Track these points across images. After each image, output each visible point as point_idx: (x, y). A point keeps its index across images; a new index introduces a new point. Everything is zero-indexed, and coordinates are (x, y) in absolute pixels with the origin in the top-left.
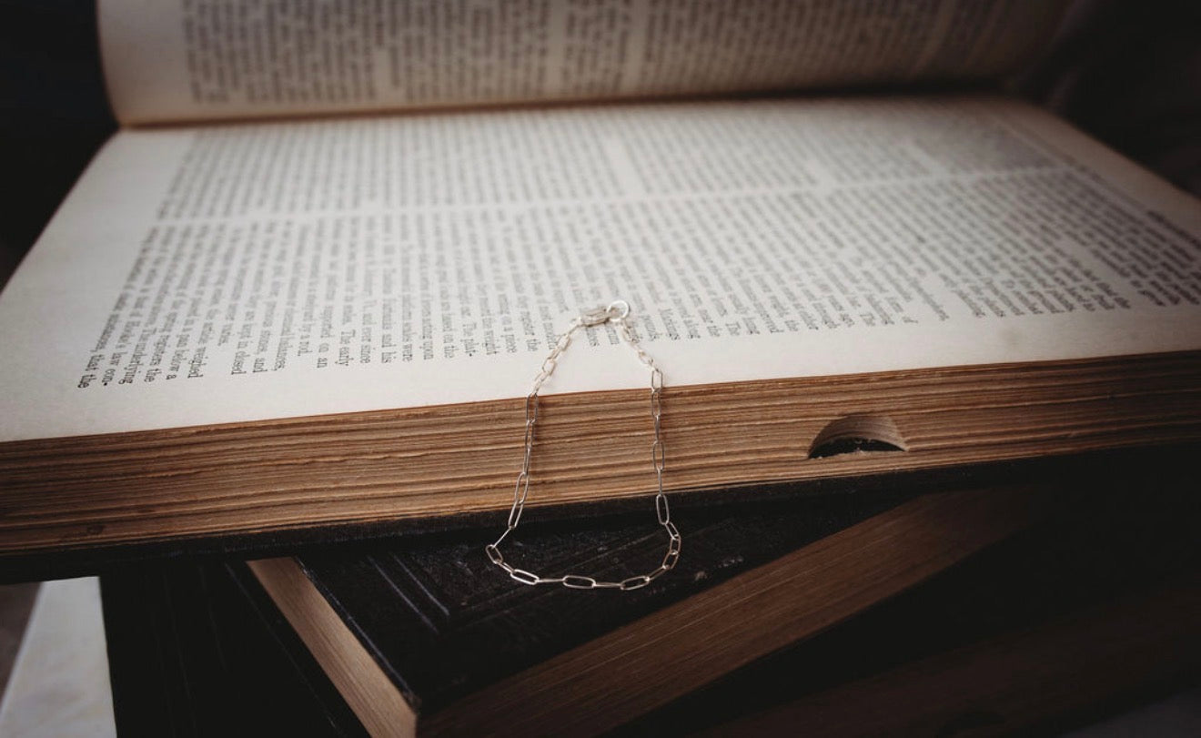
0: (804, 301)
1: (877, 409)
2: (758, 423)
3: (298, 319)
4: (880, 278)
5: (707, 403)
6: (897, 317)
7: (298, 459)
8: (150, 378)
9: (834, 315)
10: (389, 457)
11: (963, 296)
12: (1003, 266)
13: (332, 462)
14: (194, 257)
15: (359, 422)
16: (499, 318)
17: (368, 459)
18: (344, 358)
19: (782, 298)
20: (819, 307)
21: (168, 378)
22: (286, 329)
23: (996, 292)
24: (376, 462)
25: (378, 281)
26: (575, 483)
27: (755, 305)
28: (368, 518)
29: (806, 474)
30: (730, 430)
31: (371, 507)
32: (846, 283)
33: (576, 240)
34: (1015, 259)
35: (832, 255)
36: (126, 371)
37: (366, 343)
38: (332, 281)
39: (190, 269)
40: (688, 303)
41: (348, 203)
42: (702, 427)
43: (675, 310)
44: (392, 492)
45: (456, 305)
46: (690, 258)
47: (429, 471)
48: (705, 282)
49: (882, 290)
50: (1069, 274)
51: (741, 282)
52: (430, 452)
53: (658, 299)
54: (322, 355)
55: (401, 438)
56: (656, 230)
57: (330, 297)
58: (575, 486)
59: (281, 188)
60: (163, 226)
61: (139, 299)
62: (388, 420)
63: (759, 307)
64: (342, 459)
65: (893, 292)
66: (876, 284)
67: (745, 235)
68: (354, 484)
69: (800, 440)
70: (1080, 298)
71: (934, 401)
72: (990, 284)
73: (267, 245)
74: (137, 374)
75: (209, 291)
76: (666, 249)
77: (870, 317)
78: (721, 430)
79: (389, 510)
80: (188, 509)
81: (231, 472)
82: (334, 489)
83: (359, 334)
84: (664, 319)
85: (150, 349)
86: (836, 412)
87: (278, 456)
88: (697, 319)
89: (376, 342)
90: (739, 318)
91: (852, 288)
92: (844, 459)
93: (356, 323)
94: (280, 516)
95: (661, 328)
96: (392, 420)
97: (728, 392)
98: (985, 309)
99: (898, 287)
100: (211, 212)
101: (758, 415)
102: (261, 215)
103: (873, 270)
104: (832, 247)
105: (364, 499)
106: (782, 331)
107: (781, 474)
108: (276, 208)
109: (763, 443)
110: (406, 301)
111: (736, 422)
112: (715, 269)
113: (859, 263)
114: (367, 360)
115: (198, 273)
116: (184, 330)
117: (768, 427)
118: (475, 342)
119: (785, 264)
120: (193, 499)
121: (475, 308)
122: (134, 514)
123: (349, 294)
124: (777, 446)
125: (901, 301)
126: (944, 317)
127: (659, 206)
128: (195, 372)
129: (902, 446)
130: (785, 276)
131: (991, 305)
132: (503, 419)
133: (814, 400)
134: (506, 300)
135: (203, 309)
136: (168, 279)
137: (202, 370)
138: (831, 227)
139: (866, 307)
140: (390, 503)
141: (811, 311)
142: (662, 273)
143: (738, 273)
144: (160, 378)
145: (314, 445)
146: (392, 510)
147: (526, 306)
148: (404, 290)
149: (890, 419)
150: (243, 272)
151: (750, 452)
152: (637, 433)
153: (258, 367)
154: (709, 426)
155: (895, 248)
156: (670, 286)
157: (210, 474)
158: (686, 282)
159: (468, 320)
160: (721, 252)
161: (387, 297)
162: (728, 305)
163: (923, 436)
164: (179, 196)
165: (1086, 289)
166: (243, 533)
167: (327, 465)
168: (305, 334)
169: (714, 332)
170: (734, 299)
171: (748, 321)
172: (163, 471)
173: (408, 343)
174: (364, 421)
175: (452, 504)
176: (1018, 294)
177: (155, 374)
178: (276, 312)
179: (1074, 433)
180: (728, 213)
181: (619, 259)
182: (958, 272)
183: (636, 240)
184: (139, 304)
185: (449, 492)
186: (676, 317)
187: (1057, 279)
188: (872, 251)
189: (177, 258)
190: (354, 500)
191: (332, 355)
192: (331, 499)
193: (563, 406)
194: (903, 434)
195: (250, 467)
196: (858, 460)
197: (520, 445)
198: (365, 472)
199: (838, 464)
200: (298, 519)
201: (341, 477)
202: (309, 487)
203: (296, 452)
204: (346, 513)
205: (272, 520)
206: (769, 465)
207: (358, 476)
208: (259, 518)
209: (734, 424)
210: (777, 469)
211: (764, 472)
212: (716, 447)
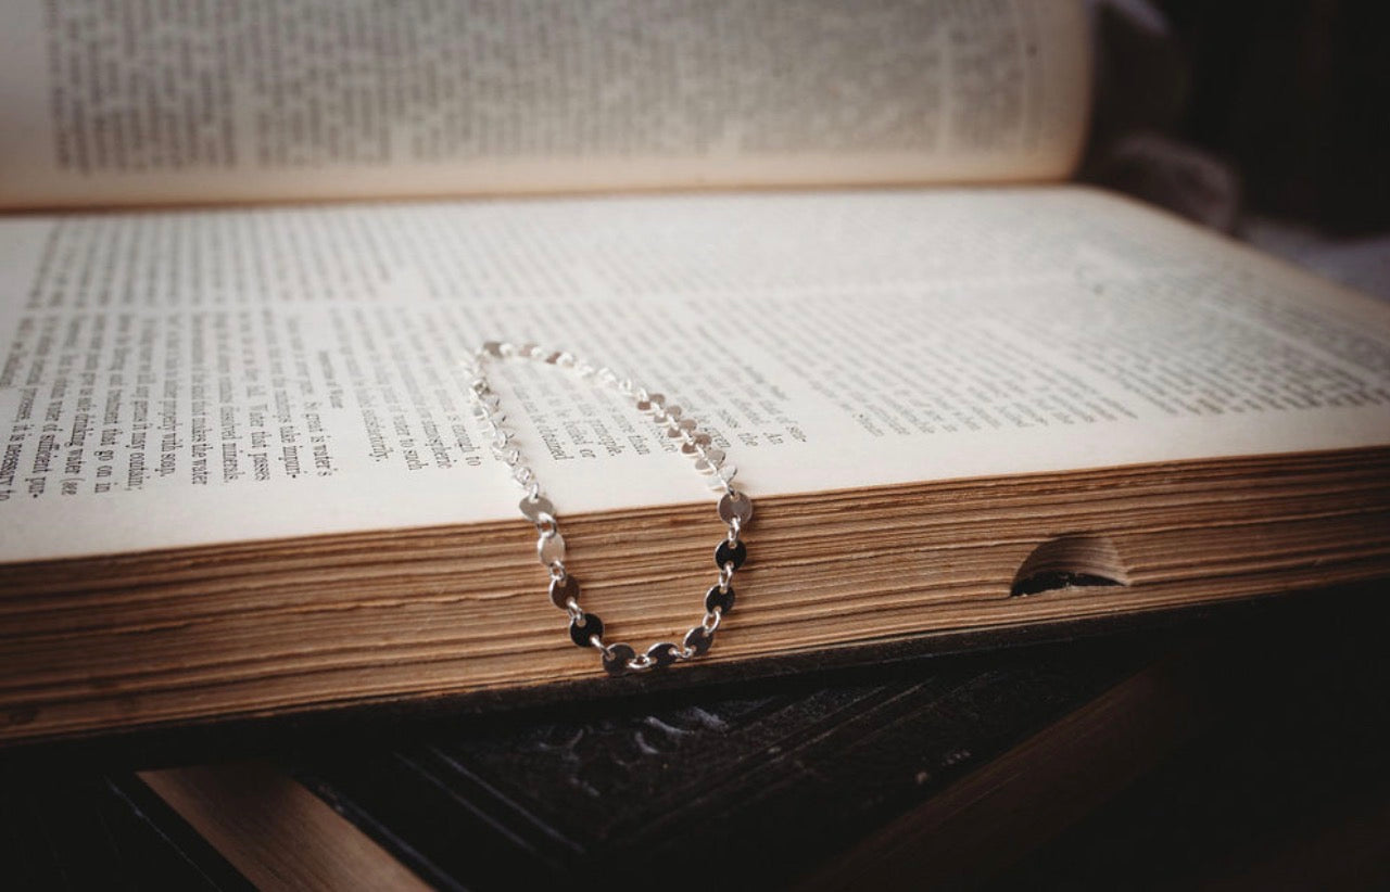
1: (1094, 528)
2: (953, 546)
5: (892, 518)
7: (335, 602)
10: (467, 599)
13: (384, 607)
17: (436, 603)
24: (447, 607)
28: (430, 691)
29: (1007, 618)
30: (916, 556)
31: (435, 674)
42: (881, 553)
44: (465, 651)
47: (519, 619)
52: (523, 591)
55: (483, 571)
68: (413, 641)
69: (1002, 570)
71: (1162, 517)
78: (908, 556)
79: (458, 679)
80: (168, 682)
81: (236, 624)
82: (384, 648)
86: (1046, 532)
87: (309, 599)
92: (1053, 596)
94: (304, 690)
101: (951, 536)
105: (426, 662)
107: (978, 619)
109: (957, 575)
111: (925, 544)
117: (964, 552)
120: (176, 665)
122: (86, 691)
124: (973, 579)
129: (1121, 578)
133: (1021, 515)
140: (460, 668)
145: (361, 582)
146: (462, 678)
149: (1109, 541)
151: (940, 588)
152: (799, 562)
154: (891, 551)
157: (206, 628)
163: (1148, 565)
166: (245, 716)
167: (378, 611)
172: (135, 623)
179: (1320, 559)
190: (412, 664)
192: (379, 663)
193: (705, 523)
194: (1125, 562)
195: (265, 616)
196: (1071, 598)
197: (646, 580)
198: (431, 622)
199: (1046, 604)
200: (330, 694)
201: (395, 630)
202: (349, 646)
203: (336, 594)
204: (399, 684)
205: (289, 696)
206: (963, 606)
207: (419, 629)
208: (271, 694)
209: (921, 549)
210: (972, 611)
211: (955, 617)
212: (896, 581)
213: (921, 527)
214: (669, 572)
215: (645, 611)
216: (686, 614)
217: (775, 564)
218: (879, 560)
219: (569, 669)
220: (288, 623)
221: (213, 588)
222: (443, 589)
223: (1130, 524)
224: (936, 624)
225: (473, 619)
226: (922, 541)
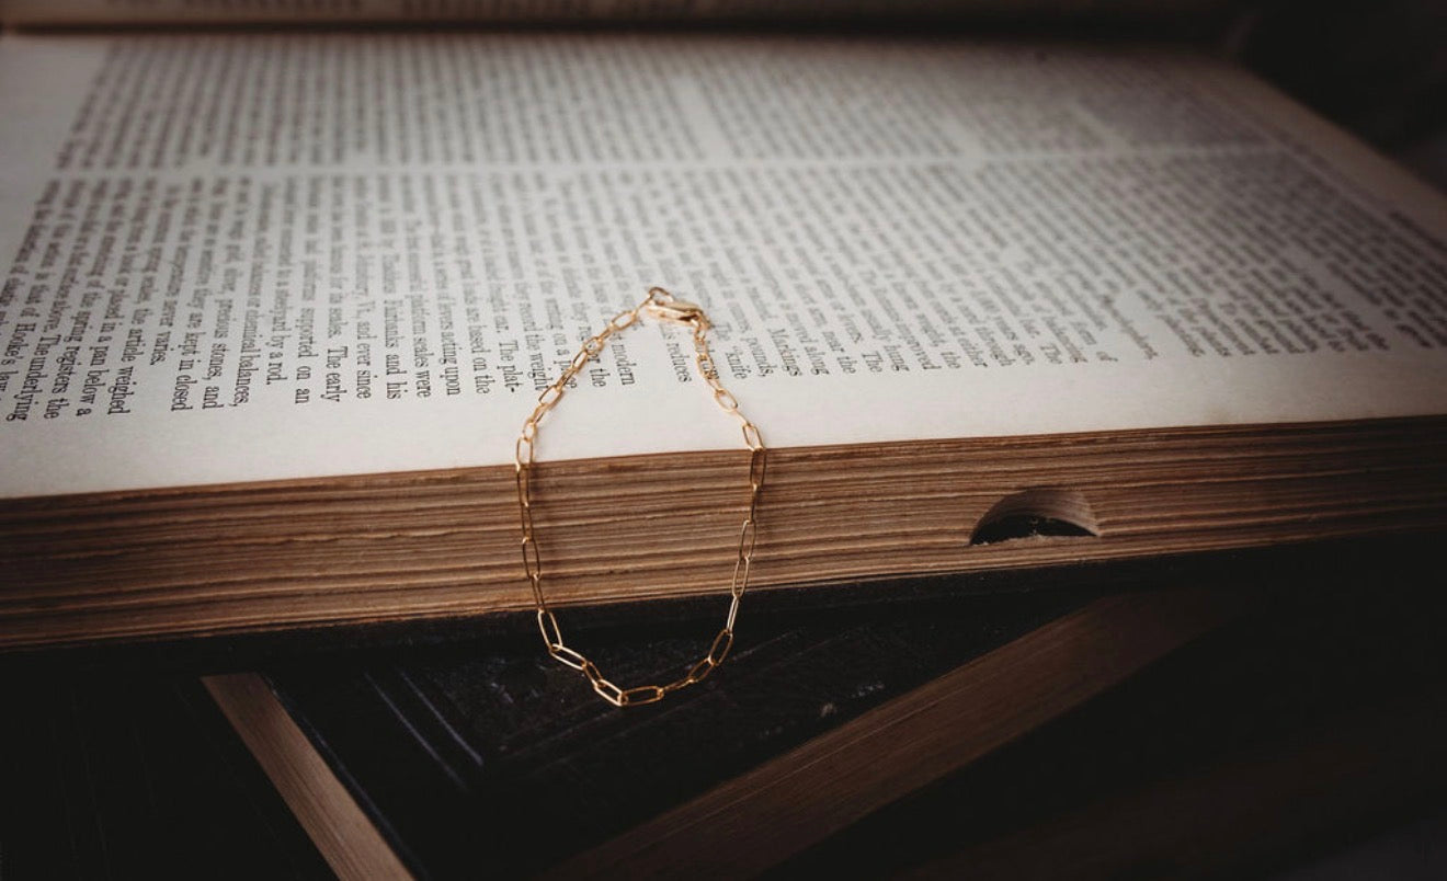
0: (962, 322)
1: (1064, 482)
2: (909, 497)
3: (264, 328)
4: (1061, 294)
5: (844, 470)
6: (1088, 352)
7: (267, 537)
8: (52, 412)
9: (1006, 346)
10: (399, 536)
11: (1174, 326)
12: (1218, 282)
13: (316, 542)
14: (112, 227)
15: (357, 488)
16: (548, 335)
17: (368, 539)
18: (334, 388)
19: (935, 319)
20: (983, 333)
21: (79, 414)
22: (248, 342)
23: (1215, 320)
24: (379, 543)
25: (376, 271)
26: (654, 574)
27: (898, 327)
28: (363, 618)
29: (964, 565)
30: (871, 506)
31: (371, 603)
32: (1017, 299)
33: (645, 222)
34: (1232, 273)
35: (993, 257)
36: (17, 401)
37: (363, 367)
38: (310, 269)
39: (107, 244)
40: (807, 320)
41: (328, 154)
42: (833, 501)
43: (790, 330)
44: (399, 583)
45: (487, 314)
46: (801, 253)
47: (453, 556)
48: (829, 293)
49: (1065, 312)
50: (1304, 297)
51: (876, 293)
52: (456, 530)
53: (766, 312)
54: (303, 384)
55: (417, 510)
56: (753, 211)
57: (309, 294)
58: (655, 577)
59: (232, 129)
60: (67, 178)
61: (34, 288)
62: (399, 486)
63: (905, 330)
64: (332, 537)
65: (1080, 316)
66: (1056, 302)
67: (872, 223)
68: (347, 573)
69: (961, 520)
70: (1323, 333)
71: (1142, 473)
72: (1205, 308)
73: (216, 212)
74: (32, 406)
75: (136, 280)
76: (769, 241)
77: (1054, 350)
78: (856, 506)
79: (393, 608)
80: (106, 603)
81: (170, 553)
82: (319, 578)
83: (353, 353)
84: (777, 344)
85: (51, 368)
86: (1013, 485)
87: (240, 534)
88: (823, 346)
89: (378, 366)
90: (879, 346)
91: (1025, 307)
92: (1016, 546)
93: (348, 337)
94: (240, 614)
95: (774, 358)
96: (404, 485)
97: (873, 455)
98: (1203, 344)
99: (1086, 308)
100: (134, 161)
101: (908, 486)
102: (205, 168)
103: (1049, 282)
104: (991, 246)
105: (360, 592)
106: (940, 367)
107: (932, 564)
108: (227, 158)
109: (912, 524)
110: (417, 304)
111: (878, 495)
112: (838, 272)
113: (1029, 271)
114: (367, 394)
115: (118, 250)
116: (100, 341)
117: (920, 503)
118: (518, 370)
119: (931, 268)
120: (115, 589)
121: (514, 317)
123: (336, 291)
124: (931, 528)
125: (1092, 329)
126: (1151, 354)
127: (753, 175)
128: (118, 407)
129: (1093, 529)
130: (934, 286)
131: (1210, 338)
132: (560, 487)
133: (986, 468)
134: (557, 307)
135: (128, 307)
136: (75, 260)
137: (128, 402)
138: (986, 217)
139: (1048, 336)
140: (396, 597)
141: (974, 338)
142: (767, 274)
143: (870, 281)
144: (68, 414)
145: (292, 519)
146: (398, 607)
147: (585, 318)
148: (412, 288)
149: (1081, 494)
150: (182, 252)
151: (894, 535)
153: (210, 399)
154: (843, 501)
155: (1074, 250)
156: (780, 295)
157: (142, 557)
158: (800, 288)
159: (506, 337)
160: (843, 247)
161: (390, 297)
162: (862, 324)
163: (1122, 518)
164: (88, 135)
165: (1330, 319)
166: (186, 636)
167: (310, 545)
168: (276, 350)
169: (848, 366)
170: (869, 316)
171: (892, 351)
172: (73, 551)
173: (423, 369)
174: (365, 487)
175: (484, 600)
176: (1242, 323)
177: (59, 406)
178: (232, 314)
179: (1314, 516)
180: (848, 191)
181: (707, 252)
182: (1161, 289)
183: (727, 224)
184: (33, 298)
185: (480, 584)
186: (793, 342)
187: (1290, 305)
188: (1045, 254)
189: (87, 227)
190: (344, 593)
191: (317, 385)
192: (312, 592)
193: (645, 470)
194: (1097, 515)
195: (197, 548)
196: (1036, 547)
197: (583, 522)
198: (364, 556)
199: (1008, 553)
200: (266, 619)
201: (329, 562)
202: (282, 576)
203: (267, 528)
204: (335, 611)
205: (227, 619)
206: (919, 552)
207: (353, 561)
208: (209, 617)
209: (876, 499)
210: (930, 558)
211: (910, 562)
212: (848, 528)
213: (876, 479)
214: (607, 515)
215: (582, 551)
216: (625, 554)
217: (719, 510)
218: (829, 509)
219: (504, 602)
220: (221, 553)
221: (143, 522)
222: (374, 526)
223: (1105, 478)
224: (887, 569)
225: (406, 554)
226: (877, 491)
